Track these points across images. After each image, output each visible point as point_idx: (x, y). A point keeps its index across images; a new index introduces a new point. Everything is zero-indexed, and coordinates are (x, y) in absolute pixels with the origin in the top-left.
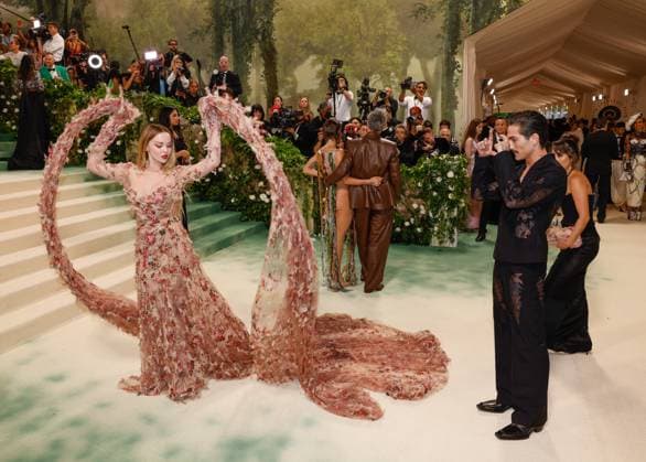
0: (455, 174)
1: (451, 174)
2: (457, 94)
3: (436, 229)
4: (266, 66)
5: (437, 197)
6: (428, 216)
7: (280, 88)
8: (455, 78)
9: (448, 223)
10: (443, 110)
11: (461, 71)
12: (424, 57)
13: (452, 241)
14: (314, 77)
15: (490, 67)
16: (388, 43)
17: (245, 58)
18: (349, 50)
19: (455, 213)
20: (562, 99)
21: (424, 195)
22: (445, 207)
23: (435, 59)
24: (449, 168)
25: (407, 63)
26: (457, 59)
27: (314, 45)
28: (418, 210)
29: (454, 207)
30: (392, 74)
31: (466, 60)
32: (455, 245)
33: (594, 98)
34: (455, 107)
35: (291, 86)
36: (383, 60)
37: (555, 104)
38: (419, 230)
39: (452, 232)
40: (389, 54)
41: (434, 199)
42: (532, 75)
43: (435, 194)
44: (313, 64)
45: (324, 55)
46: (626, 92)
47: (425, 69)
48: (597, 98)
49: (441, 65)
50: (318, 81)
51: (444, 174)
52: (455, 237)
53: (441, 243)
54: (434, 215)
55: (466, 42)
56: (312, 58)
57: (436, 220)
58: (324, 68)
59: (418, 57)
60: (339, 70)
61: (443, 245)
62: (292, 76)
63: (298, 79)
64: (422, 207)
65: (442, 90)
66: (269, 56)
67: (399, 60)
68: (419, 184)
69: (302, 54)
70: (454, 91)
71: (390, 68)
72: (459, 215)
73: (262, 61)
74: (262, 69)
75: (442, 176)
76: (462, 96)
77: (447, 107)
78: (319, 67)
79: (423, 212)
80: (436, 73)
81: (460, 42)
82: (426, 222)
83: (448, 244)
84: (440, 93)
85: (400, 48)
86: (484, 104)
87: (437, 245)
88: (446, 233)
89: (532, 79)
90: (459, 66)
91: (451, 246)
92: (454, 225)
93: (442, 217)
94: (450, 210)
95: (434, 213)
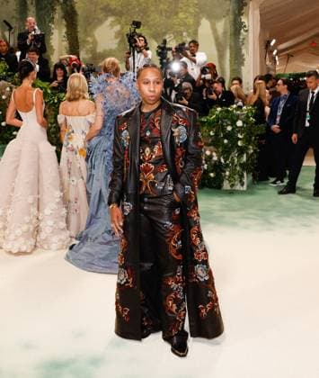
0: (244, 122)
1: (239, 123)
2: (244, 51)
3: (227, 173)
4: (67, 26)
5: (227, 144)
6: (220, 162)
7: (81, 47)
8: (241, 37)
9: (238, 168)
11: (247, 31)
12: (213, 18)
13: (242, 185)
14: (113, 37)
15: (274, 29)
16: (180, 5)
17: (47, 20)
18: (145, 12)
19: (244, 158)
21: (216, 143)
22: (235, 154)
23: (224, 20)
24: (238, 118)
25: (198, 24)
26: (244, 19)
27: (113, 7)
28: (211, 157)
29: (243, 153)
30: (185, 34)
31: (251, 20)
32: (245, 188)
34: (242, 64)
35: (91, 46)
36: (176, 21)
38: (212, 175)
39: (242, 176)
40: (181, 15)
41: (225, 146)
42: (311, 38)
43: (226, 141)
44: (112, 25)
45: (121, 16)
47: (214, 30)
49: (228, 26)
50: (118, 40)
51: (233, 123)
52: (245, 180)
53: (232, 186)
54: (225, 161)
55: (251, 4)
56: (111, 19)
57: (227, 166)
58: (122, 28)
59: (207, 18)
60: (137, 31)
61: (234, 188)
62: (93, 36)
63: (98, 39)
64: (214, 154)
65: (231, 48)
66: (71, 18)
67: (190, 21)
68: (212, 133)
69: (101, 16)
70: (241, 49)
71: (182, 28)
72: (248, 160)
73: (64, 22)
74: (64, 30)
75: (232, 125)
76: (248, 53)
77: (235, 63)
78: (118, 28)
79: (215, 158)
80: (225, 33)
81: (246, 4)
82: (218, 168)
83: (238, 187)
84: (228, 51)
85: (192, 10)
86: (268, 63)
87: (229, 188)
88: (237, 177)
89: (310, 42)
90: (245, 26)
91: (241, 189)
92: (243, 170)
93: (233, 162)
94: (240, 156)
95: (226, 159)
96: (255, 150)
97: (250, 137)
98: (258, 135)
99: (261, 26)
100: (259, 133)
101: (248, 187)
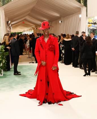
13: (1, 74)
19: (1, 65)
20: (31, 28)
29: (1, 63)
37: (30, 30)
39: (1, 71)
42: (22, 20)
72: (3, 65)
86: (8, 29)
89: (22, 22)
91: (1, 76)
92: (1, 69)
96: (5, 62)
97: (3, 57)
98: (6, 56)
101: (3, 75)
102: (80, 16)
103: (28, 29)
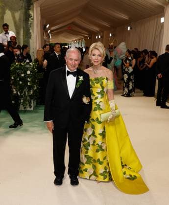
0: (31, 72)
1: (29, 72)
2: (31, 31)
3: (22, 101)
6: (18, 95)
8: (30, 22)
9: (28, 98)
10: (24, 39)
11: (33, 19)
12: (13, 10)
13: (31, 107)
15: (48, 19)
20: (82, 37)
21: (15, 83)
22: (26, 90)
23: (19, 12)
24: (28, 69)
25: (4, 13)
26: (31, 12)
29: (31, 89)
31: (35, 14)
32: (32, 109)
33: (97, 37)
34: (30, 38)
37: (79, 40)
39: (30, 102)
41: (20, 85)
43: (21, 83)
46: (111, 35)
47: (14, 17)
48: (98, 37)
49: (22, 15)
51: (25, 72)
52: (32, 105)
53: (25, 108)
54: (20, 94)
55: (35, 4)
57: (21, 97)
59: (9, 10)
61: (26, 109)
64: (14, 90)
65: (23, 28)
68: (12, 78)
70: (29, 29)
72: (33, 93)
76: (33, 31)
77: (26, 37)
79: (15, 92)
80: (20, 19)
81: (32, 4)
83: (28, 109)
84: (22, 30)
86: (45, 37)
87: (23, 109)
88: (27, 103)
89: (68, 26)
90: (32, 16)
91: (30, 109)
92: (31, 99)
93: (25, 94)
94: (29, 91)
95: (21, 93)
96: (38, 88)
97: (35, 80)
99: (41, 16)
100: (40, 77)
101: (34, 108)
102: (162, 20)
103: (77, 39)
